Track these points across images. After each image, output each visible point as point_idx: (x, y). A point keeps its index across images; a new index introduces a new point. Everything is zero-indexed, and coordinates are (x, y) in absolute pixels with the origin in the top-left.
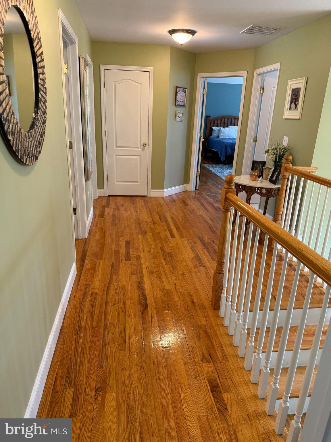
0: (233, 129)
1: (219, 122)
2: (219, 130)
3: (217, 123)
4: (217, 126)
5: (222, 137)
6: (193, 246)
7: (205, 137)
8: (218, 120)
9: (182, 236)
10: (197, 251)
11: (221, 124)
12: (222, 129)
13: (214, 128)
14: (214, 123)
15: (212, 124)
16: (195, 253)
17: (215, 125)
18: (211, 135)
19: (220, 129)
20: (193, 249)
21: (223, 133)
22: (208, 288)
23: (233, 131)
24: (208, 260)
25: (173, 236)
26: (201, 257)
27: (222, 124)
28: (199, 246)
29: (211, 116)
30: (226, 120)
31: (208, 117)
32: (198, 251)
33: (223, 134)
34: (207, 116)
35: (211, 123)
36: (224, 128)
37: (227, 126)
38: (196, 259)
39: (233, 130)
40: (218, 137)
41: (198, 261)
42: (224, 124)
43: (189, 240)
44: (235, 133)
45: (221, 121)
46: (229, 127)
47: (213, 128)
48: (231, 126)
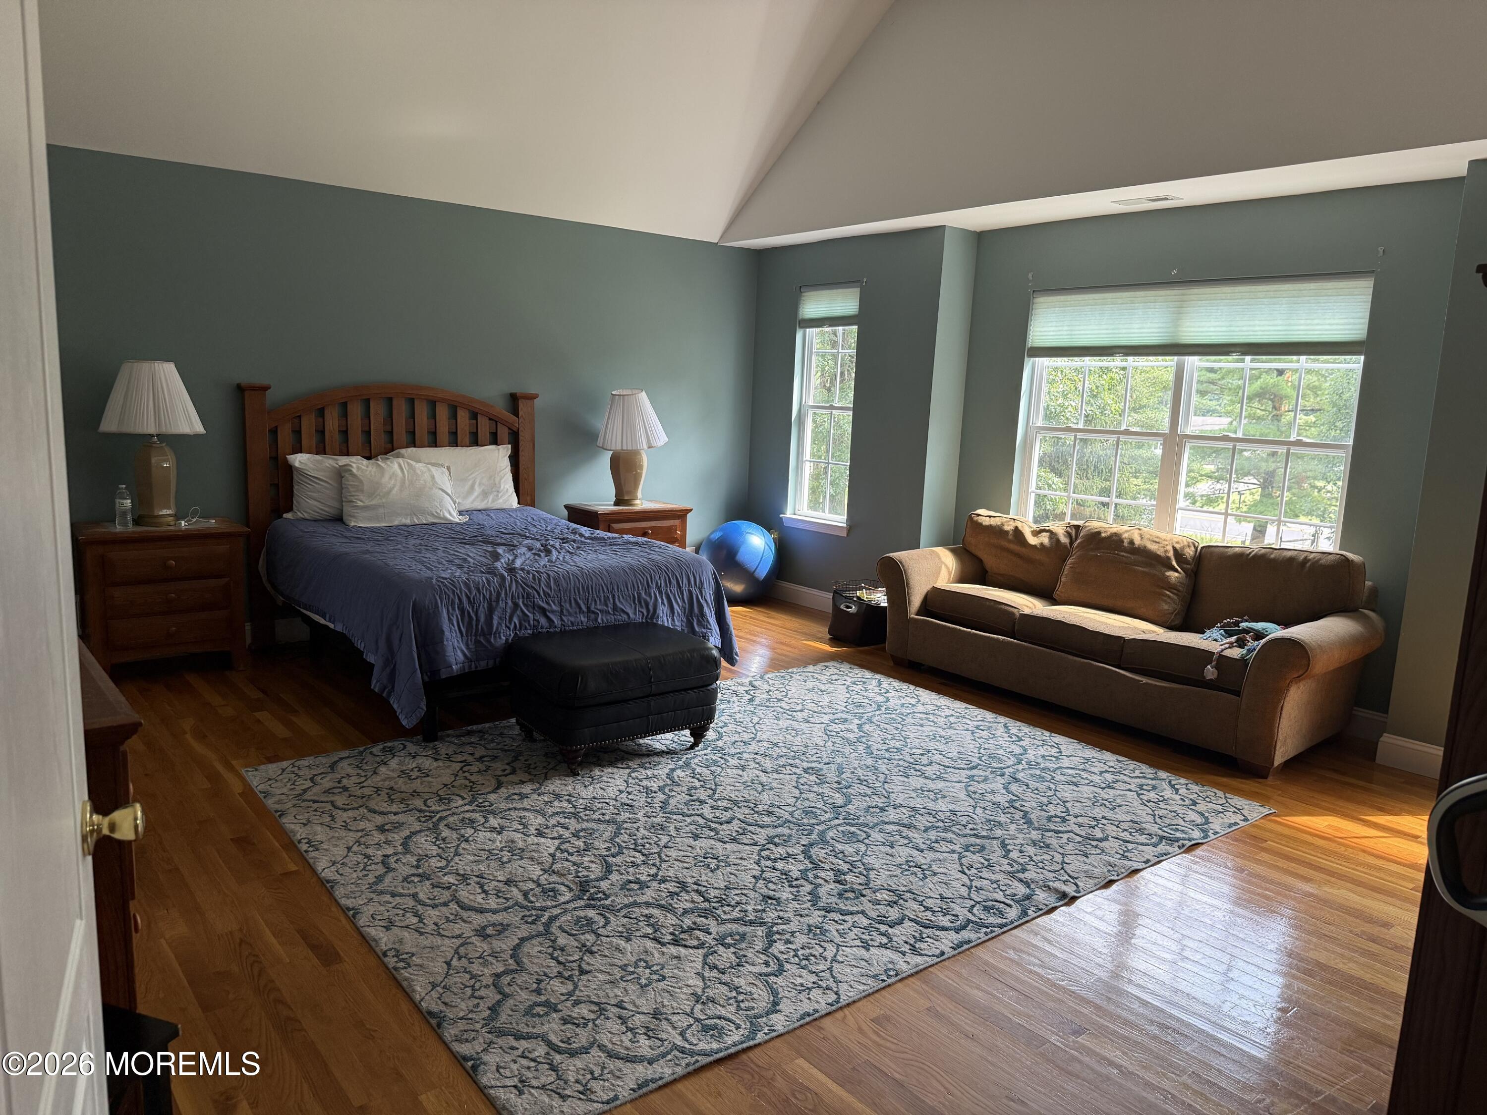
0: (433, 465)
1: (332, 423)
2: (341, 474)
3: (321, 432)
4: (321, 450)
5: (370, 519)
7: (248, 526)
8: (321, 412)
11: (345, 433)
12: (357, 464)
13: (299, 460)
14: (298, 432)
15: (285, 435)
17: (305, 442)
18: (290, 509)
19: (345, 469)
21: (371, 495)
23: (433, 477)
27: (356, 436)
29: (265, 388)
30: (378, 410)
31: (247, 394)
33: (367, 503)
34: (240, 389)
35: (274, 432)
36: (369, 458)
37: (390, 448)
39: (433, 469)
40: (339, 519)
42: (368, 433)
44: (450, 493)
45: (345, 415)
46: (403, 451)
47: (297, 464)
48: (413, 443)
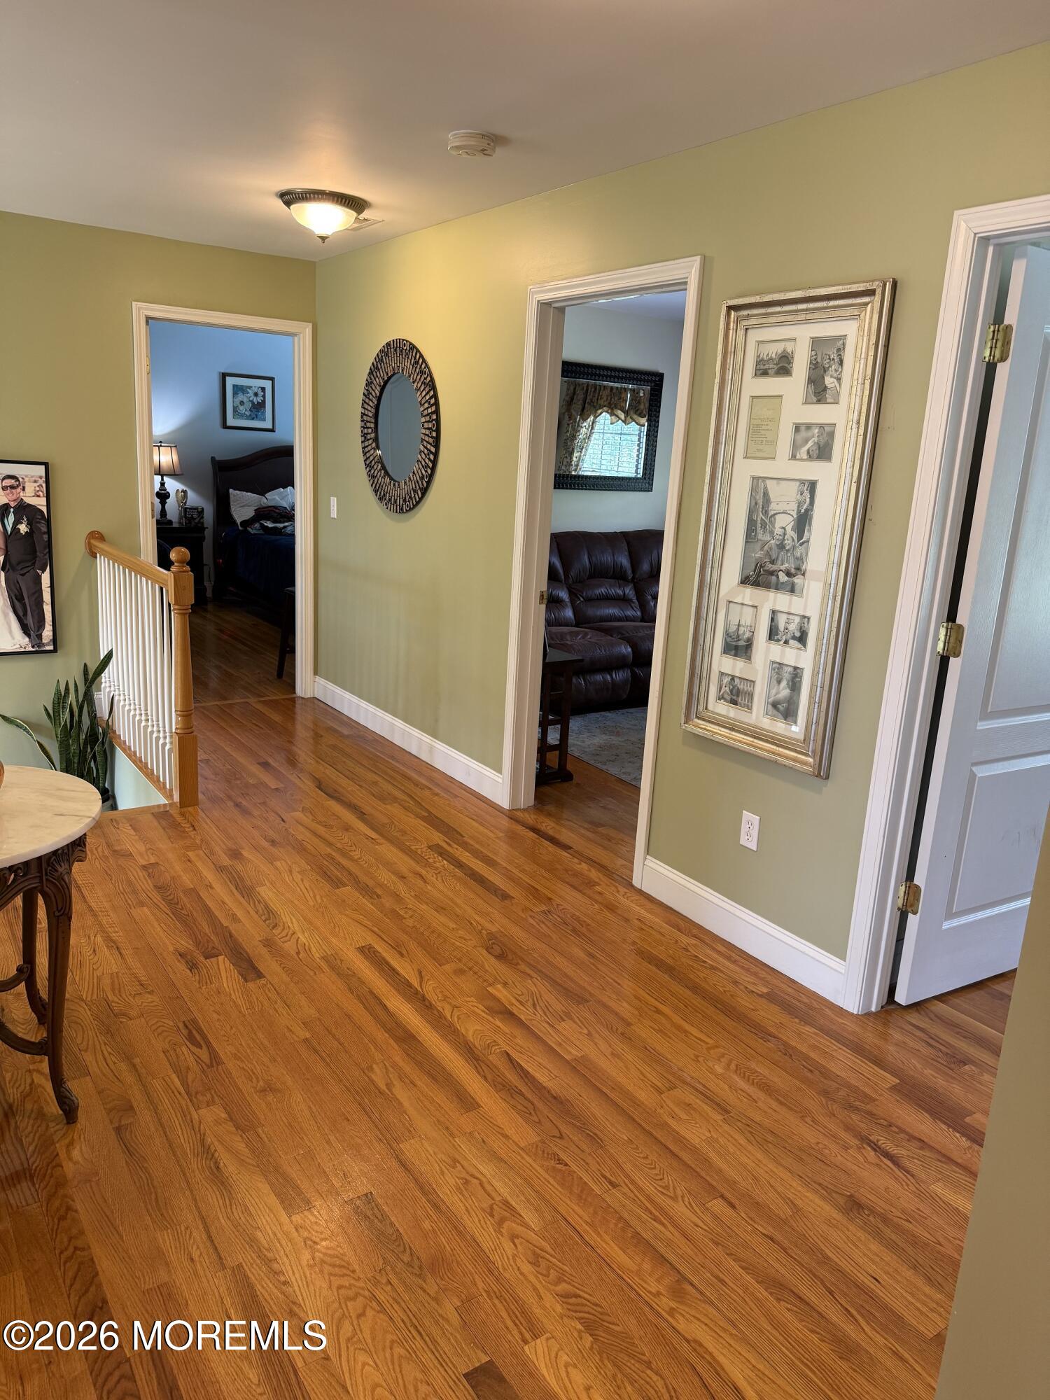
6: (273, 928)
9: (334, 963)
10: (252, 913)
16: (259, 901)
20: (269, 914)
22: (206, 826)
24: (211, 887)
25: (367, 952)
26: (235, 891)
28: (249, 931)
32: (250, 909)
38: (249, 883)
41: (242, 879)
43: (298, 953)
